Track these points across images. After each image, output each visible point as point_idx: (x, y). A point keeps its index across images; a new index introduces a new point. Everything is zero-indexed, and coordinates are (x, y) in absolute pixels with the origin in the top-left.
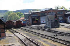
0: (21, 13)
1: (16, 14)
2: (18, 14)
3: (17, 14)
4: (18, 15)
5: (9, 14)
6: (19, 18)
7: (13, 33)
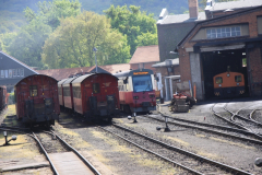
0: (140, 16)
1: (100, 26)
2: (115, 26)
3: (107, 24)
4: (116, 33)
5: (54, 23)
6: (128, 49)
7: (42, 152)
